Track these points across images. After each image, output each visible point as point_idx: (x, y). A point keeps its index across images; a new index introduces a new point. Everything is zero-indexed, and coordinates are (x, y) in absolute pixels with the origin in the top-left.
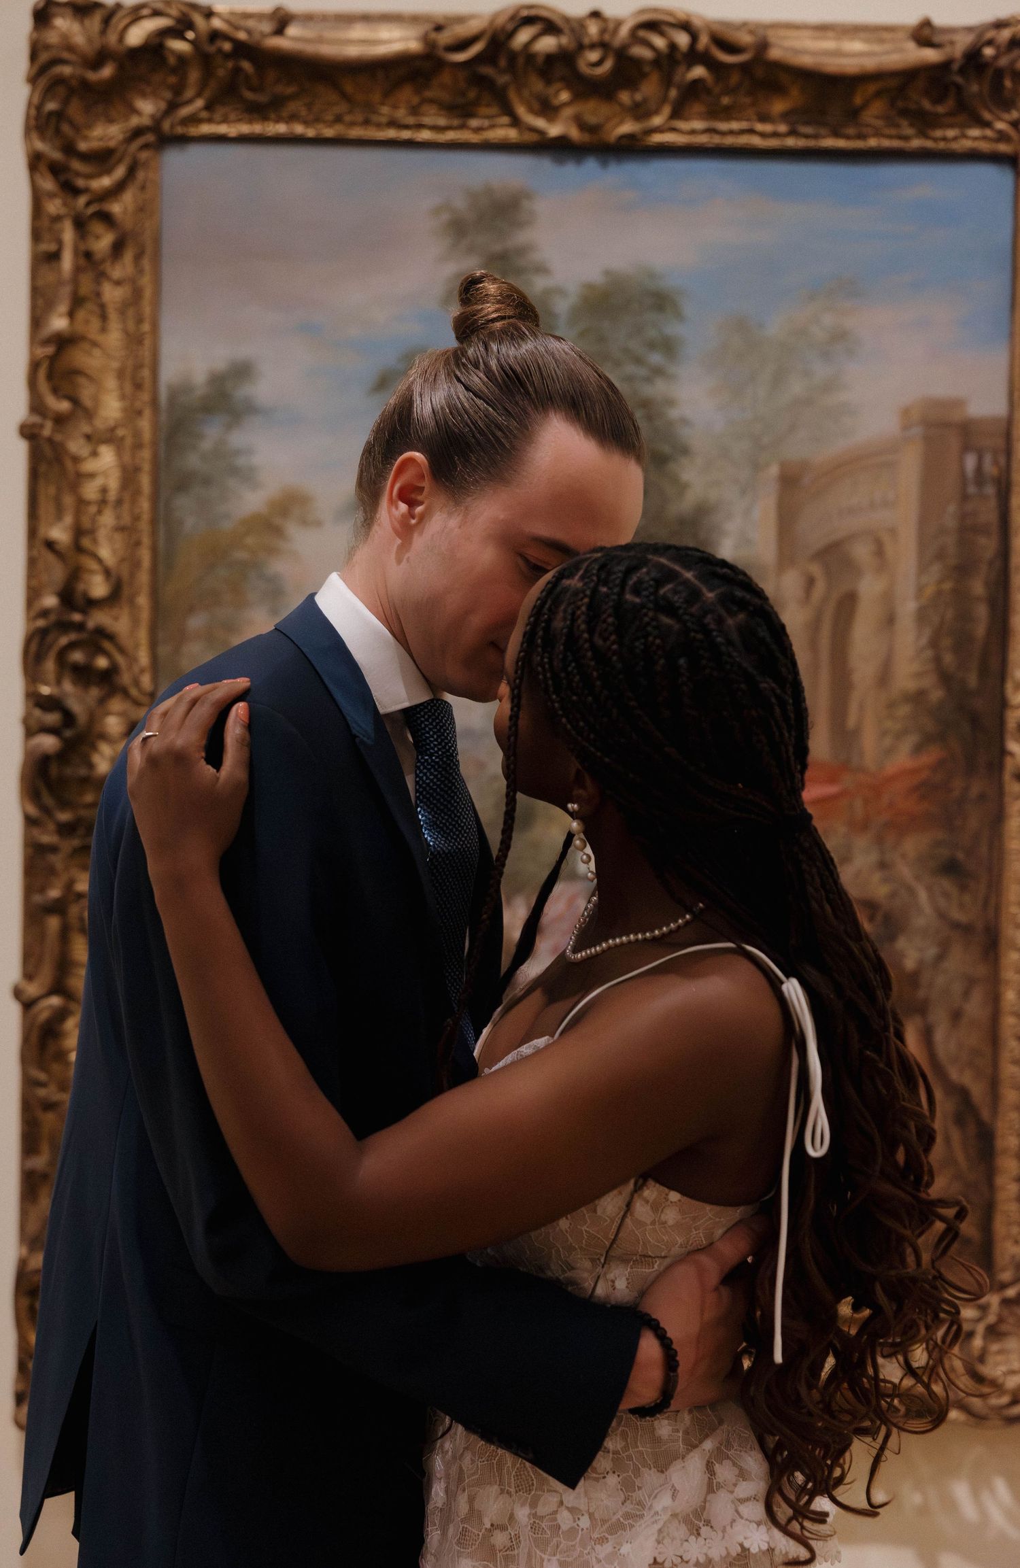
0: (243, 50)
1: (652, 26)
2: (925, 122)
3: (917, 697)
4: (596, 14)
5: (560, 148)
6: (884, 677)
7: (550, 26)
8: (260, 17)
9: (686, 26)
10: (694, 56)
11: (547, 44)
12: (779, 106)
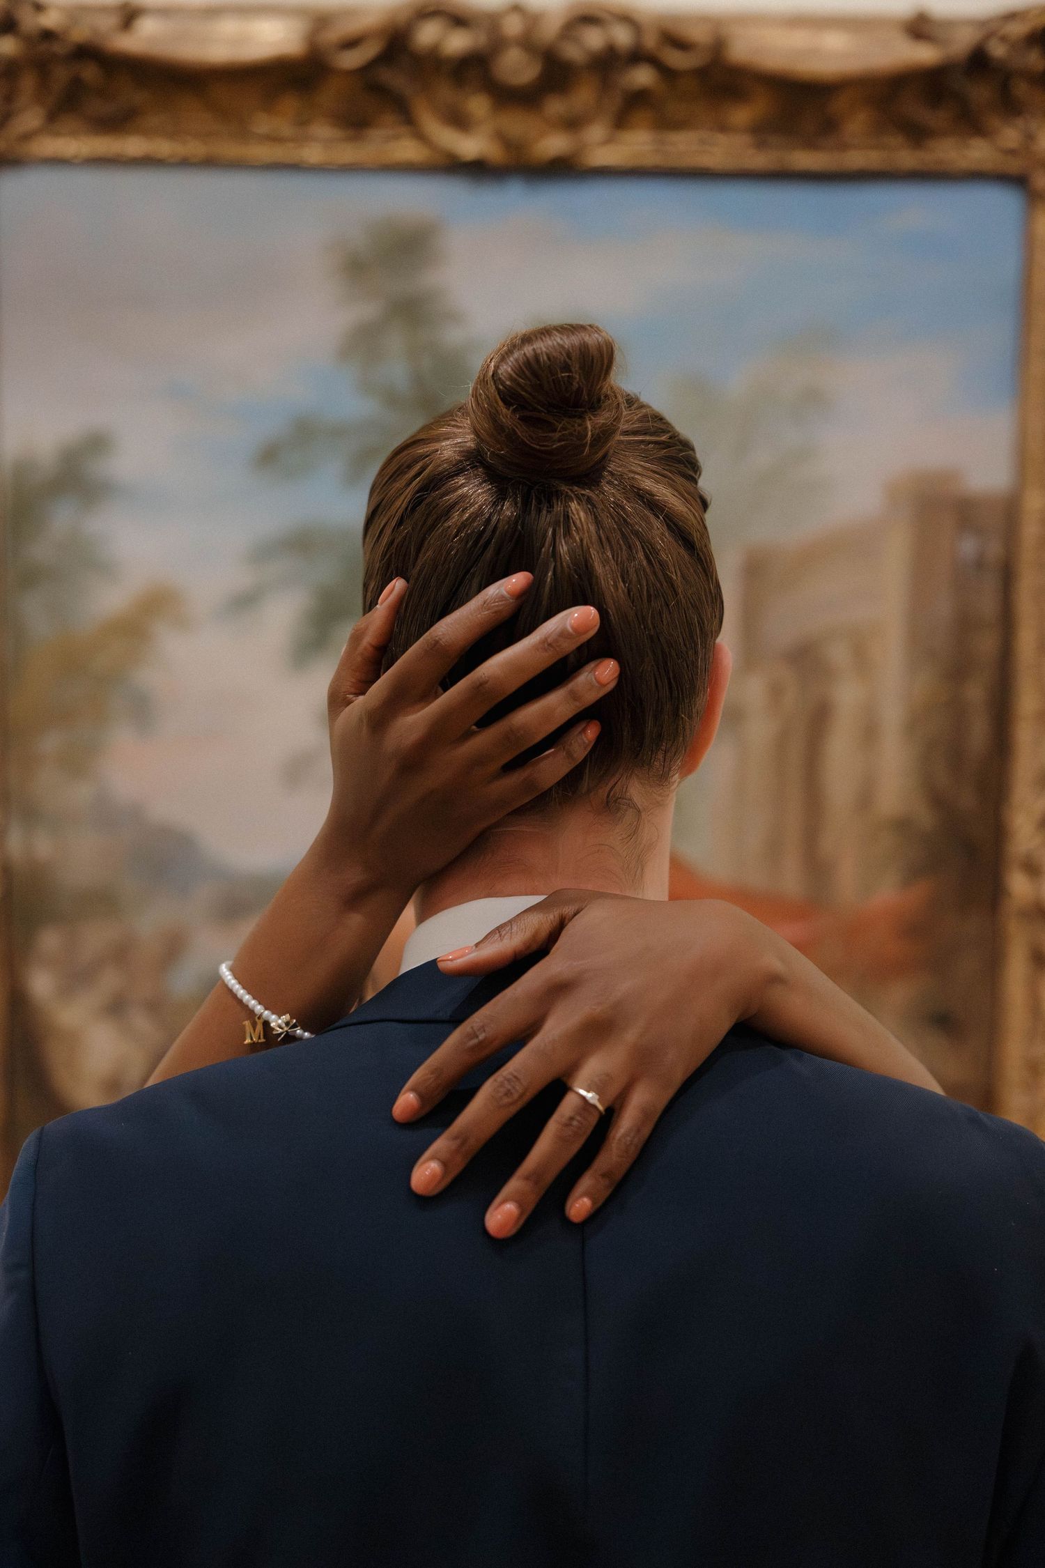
0: (88, 53)
1: (588, 19)
2: (917, 135)
3: (902, 825)
4: (517, 9)
5: (477, 170)
6: (865, 800)
7: (459, 21)
8: (104, 10)
9: (627, 19)
10: (637, 56)
11: (457, 43)
12: (741, 115)
